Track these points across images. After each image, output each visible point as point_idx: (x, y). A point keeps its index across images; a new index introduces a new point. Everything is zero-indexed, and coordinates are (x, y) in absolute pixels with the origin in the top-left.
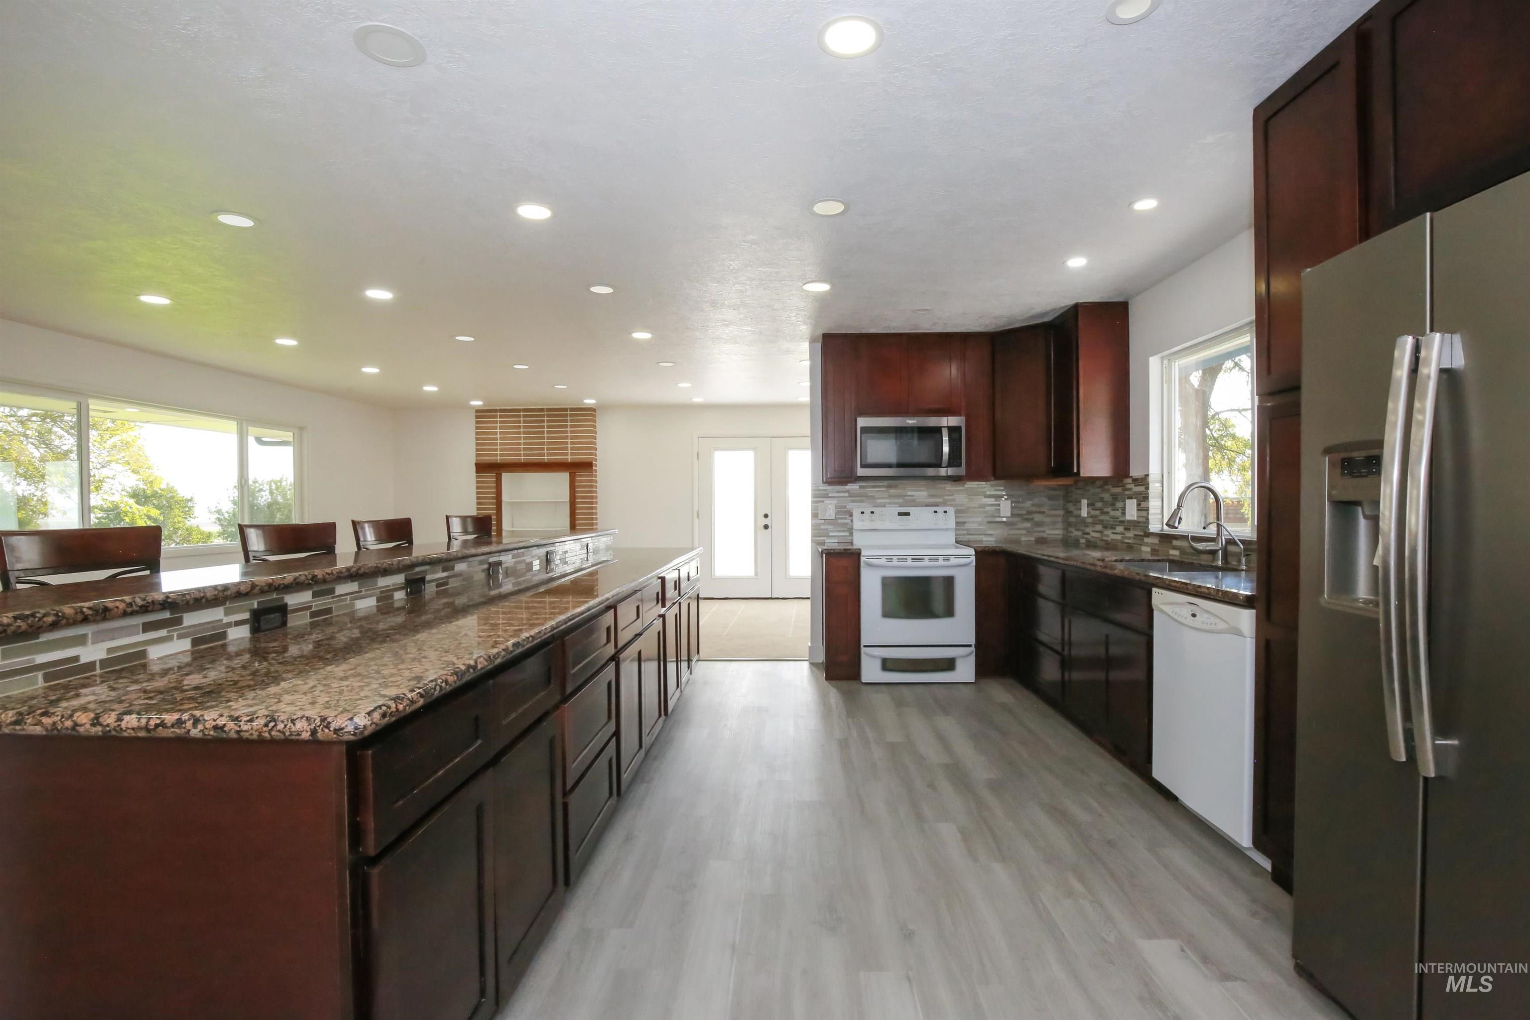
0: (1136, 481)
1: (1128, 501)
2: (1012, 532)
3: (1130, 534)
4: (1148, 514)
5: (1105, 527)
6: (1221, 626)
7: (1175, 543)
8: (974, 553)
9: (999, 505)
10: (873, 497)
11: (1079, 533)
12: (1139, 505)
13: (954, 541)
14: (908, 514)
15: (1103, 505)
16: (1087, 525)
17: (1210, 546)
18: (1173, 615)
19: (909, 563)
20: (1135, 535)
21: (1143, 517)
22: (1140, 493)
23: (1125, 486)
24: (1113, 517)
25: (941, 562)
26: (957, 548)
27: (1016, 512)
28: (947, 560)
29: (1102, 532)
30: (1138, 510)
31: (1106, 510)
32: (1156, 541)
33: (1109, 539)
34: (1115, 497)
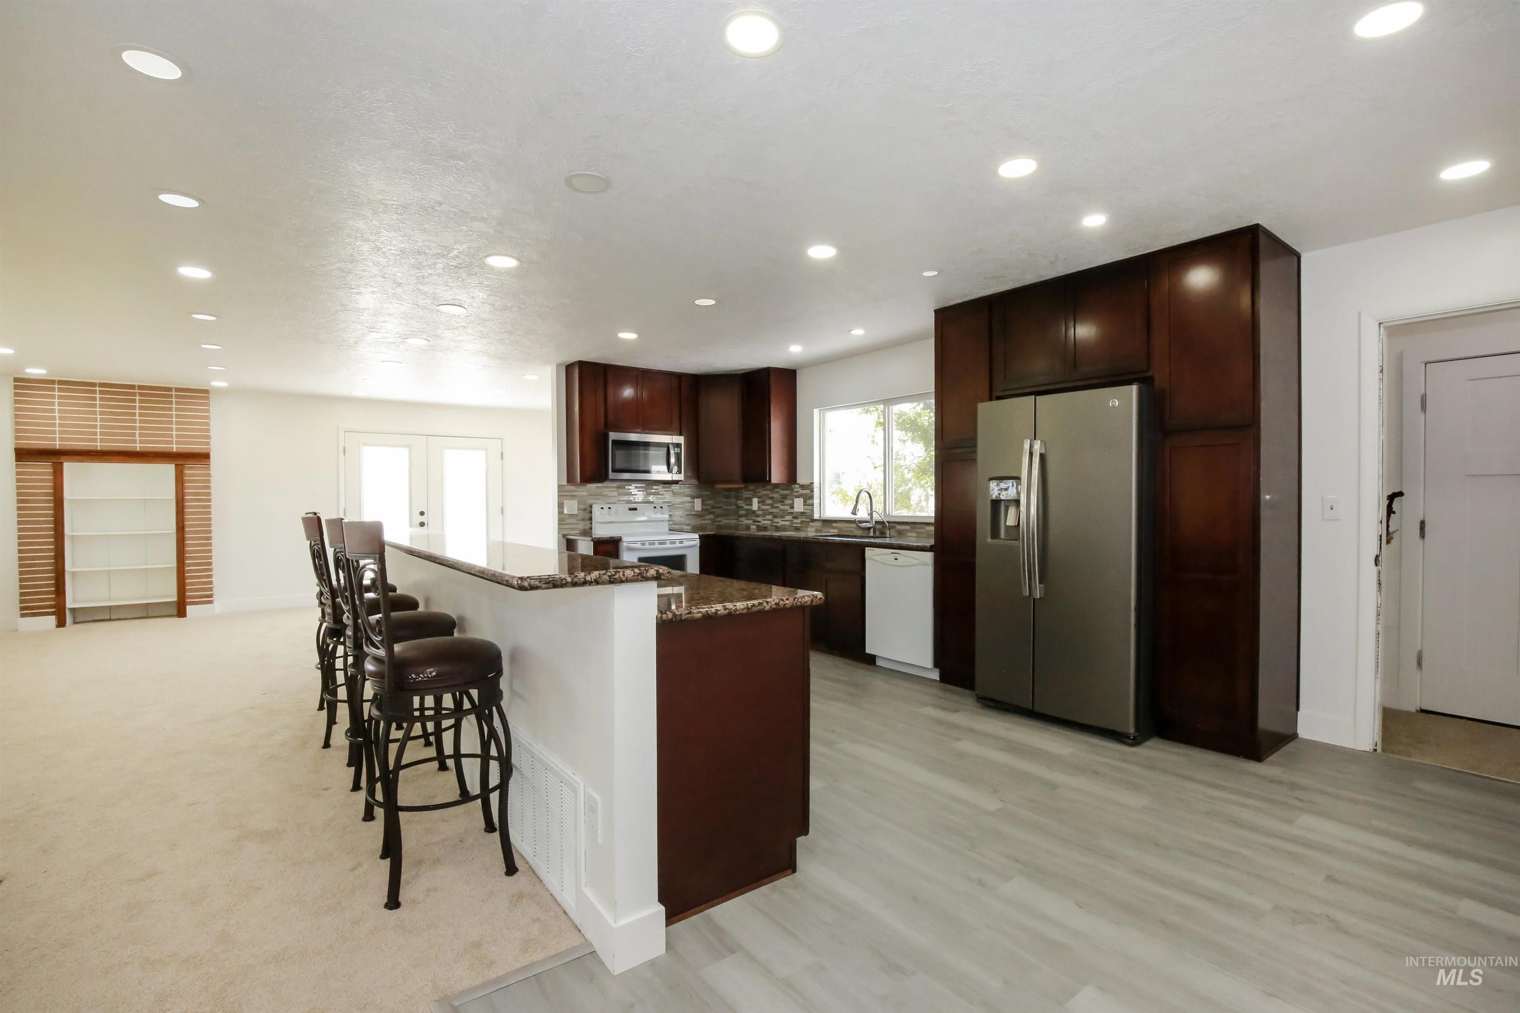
0: (803, 487)
1: (795, 499)
2: (701, 522)
3: (798, 521)
4: (813, 507)
5: (775, 517)
6: (916, 562)
7: (834, 525)
8: (698, 537)
9: (694, 502)
10: (606, 496)
11: (751, 522)
12: (804, 502)
13: (668, 530)
14: (635, 509)
15: (773, 502)
16: (758, 516)
17: (868, 525)
18: (882, 561)
19: (657, 546)
20: (802, 521)
21: (809, 509)
22: (806, 494)
23: (793, 490)
24: (782, 510)
25: (678, 545)
26: (670, 534)
27: (704, 507)
28: (681, 542)
29: (773, 520)
30: (804, 505)
31: (776, 505)
32: (819, 524)
33: (779, 525)
34: (785, 497)
